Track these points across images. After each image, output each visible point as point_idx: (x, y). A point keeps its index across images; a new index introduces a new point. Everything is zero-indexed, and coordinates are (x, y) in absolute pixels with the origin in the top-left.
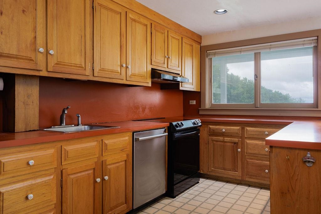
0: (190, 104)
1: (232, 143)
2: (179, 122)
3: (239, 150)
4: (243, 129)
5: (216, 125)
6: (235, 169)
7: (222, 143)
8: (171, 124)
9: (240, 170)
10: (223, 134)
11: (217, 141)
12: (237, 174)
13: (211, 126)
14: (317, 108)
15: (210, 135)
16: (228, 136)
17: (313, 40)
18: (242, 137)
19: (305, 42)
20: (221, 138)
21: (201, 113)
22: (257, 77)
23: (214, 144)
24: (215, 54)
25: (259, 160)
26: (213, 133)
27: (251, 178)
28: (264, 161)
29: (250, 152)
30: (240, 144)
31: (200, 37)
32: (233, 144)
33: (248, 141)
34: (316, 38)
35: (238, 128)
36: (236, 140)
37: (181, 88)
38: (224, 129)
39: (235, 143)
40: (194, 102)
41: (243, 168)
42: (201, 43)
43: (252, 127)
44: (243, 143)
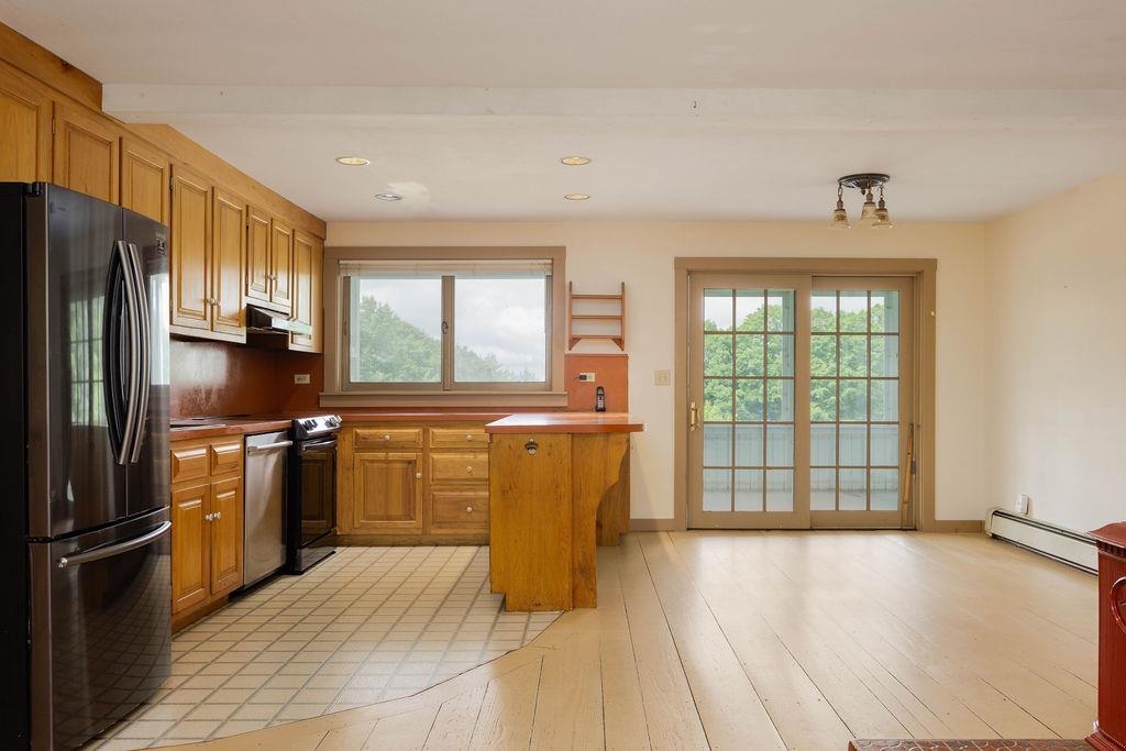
0: (296, 382)
1: (403, 462)
2: (310, 419)
3: (419, 475)
4: (426, 432)
5: (370, 427)
6: (409, 516)
7: (385, 465)
8: (294, 423)
9: (419, 516)
10: (386, 446)
11: (372, 461)
12: (414, 525)
13: (358, 431)
14: (551, 390)
15: (357, 450)
16: (395, 449)
17: (545, 264)
18: (425, 450)
19: (534, 267)
20: (381, 455)
21: (323, 403)
22: (447, 327)
23: (366, 470)
24: (359, 268)
25: (457, 490)
26: (364, 445)
27: (440, 527)
28: (466, 490)
29: (439, 477)
30: (420, 463)
31: (323, 224)
32: (405, 465)
33: (435, 456)
34: (550, 261)
35: (417, 430)
36: (411, 455)
37: (292, 347)
38: (387, 434)
39: (410, 462)
40: (306, 379)
41: (425, 511)
42: (324, 240)
43: (443, 427)
44: (425, 461)
